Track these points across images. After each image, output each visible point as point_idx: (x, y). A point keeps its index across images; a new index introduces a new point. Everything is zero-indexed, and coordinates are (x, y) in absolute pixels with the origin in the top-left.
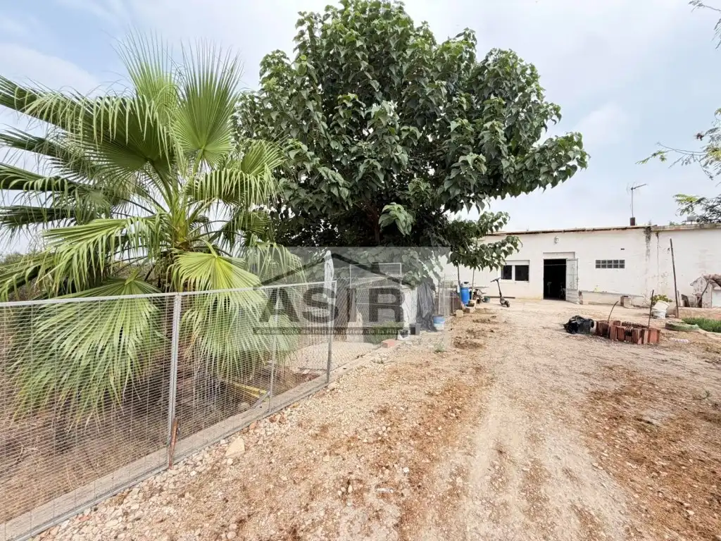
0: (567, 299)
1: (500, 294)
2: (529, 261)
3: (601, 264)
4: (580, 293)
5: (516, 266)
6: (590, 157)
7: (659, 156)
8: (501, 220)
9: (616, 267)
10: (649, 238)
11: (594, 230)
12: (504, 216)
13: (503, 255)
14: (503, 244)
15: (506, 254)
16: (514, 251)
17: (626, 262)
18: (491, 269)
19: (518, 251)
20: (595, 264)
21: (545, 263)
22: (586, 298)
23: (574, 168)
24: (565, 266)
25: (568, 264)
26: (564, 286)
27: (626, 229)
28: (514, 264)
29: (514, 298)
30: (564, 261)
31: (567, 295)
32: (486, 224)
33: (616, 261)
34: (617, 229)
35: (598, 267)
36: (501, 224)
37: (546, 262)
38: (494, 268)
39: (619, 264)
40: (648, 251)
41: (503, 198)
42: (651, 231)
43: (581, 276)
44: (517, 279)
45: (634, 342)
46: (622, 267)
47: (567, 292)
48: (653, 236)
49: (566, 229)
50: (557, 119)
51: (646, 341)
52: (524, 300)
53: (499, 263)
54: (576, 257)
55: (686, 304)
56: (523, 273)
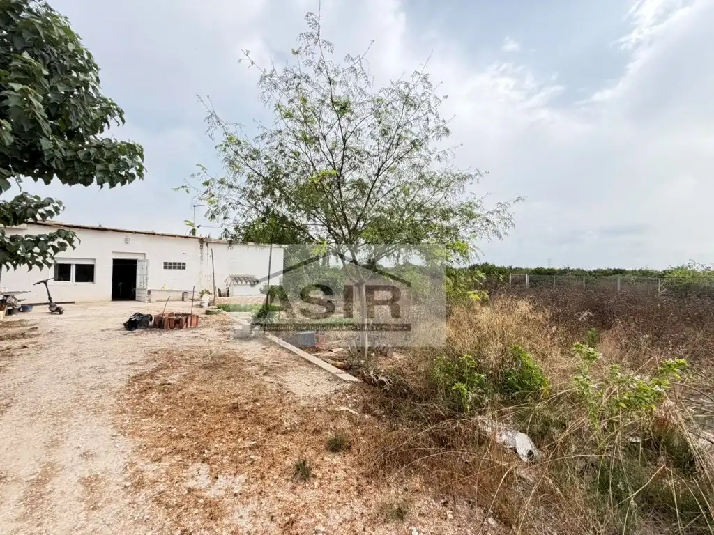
0: (137, 298)
1: (50, 299)
2: (94, 260)
3: (168, 266)
4: (149, 292)
5: (77, 266)
6: (146, 171)
7: (185, 189)
8: (50, 208)
9: (179, 268)
10: (202, 246)
11: (163, 235)
12: (56, 205)
13: (50, 251)
14: (52, 238)
15: (56, 250)
16: (69, 247)
17: (186, 264)
18: (30, 268)
19: (74, 248)
20: (163, 265)
21: (114, 263)
22: (155, 296)
23: (133, 176)
24: (136, 267)
25: (139, 264)
26: (135, 287)
27: (186, 237)
28: (73, 263)
29: (73, 302)
30: (135, 262)
31: (137, 295)
32: (25, 209)
33: (179, 264)
34: (181, 237)
35: (165, 268)
36: (50, 213)
37: (115, 261)
38: (35, 267)
39: (181, 266)
40: (202, 256)
41: (47, 182)
42: (203, 242)
43: (150, 277)
44: (78, 280)
45: (181, 328)
46: (184, 268)
47: (137, 292)
48: (204, 245)
49: (137, 230)
50: (121, 122)
51: (189, 326)
52: (86, 304)
53: (44, 261)
54: (147, 259)
55: (220, 296)
56: (86, 273)
